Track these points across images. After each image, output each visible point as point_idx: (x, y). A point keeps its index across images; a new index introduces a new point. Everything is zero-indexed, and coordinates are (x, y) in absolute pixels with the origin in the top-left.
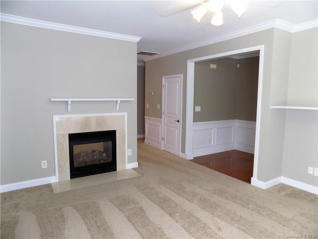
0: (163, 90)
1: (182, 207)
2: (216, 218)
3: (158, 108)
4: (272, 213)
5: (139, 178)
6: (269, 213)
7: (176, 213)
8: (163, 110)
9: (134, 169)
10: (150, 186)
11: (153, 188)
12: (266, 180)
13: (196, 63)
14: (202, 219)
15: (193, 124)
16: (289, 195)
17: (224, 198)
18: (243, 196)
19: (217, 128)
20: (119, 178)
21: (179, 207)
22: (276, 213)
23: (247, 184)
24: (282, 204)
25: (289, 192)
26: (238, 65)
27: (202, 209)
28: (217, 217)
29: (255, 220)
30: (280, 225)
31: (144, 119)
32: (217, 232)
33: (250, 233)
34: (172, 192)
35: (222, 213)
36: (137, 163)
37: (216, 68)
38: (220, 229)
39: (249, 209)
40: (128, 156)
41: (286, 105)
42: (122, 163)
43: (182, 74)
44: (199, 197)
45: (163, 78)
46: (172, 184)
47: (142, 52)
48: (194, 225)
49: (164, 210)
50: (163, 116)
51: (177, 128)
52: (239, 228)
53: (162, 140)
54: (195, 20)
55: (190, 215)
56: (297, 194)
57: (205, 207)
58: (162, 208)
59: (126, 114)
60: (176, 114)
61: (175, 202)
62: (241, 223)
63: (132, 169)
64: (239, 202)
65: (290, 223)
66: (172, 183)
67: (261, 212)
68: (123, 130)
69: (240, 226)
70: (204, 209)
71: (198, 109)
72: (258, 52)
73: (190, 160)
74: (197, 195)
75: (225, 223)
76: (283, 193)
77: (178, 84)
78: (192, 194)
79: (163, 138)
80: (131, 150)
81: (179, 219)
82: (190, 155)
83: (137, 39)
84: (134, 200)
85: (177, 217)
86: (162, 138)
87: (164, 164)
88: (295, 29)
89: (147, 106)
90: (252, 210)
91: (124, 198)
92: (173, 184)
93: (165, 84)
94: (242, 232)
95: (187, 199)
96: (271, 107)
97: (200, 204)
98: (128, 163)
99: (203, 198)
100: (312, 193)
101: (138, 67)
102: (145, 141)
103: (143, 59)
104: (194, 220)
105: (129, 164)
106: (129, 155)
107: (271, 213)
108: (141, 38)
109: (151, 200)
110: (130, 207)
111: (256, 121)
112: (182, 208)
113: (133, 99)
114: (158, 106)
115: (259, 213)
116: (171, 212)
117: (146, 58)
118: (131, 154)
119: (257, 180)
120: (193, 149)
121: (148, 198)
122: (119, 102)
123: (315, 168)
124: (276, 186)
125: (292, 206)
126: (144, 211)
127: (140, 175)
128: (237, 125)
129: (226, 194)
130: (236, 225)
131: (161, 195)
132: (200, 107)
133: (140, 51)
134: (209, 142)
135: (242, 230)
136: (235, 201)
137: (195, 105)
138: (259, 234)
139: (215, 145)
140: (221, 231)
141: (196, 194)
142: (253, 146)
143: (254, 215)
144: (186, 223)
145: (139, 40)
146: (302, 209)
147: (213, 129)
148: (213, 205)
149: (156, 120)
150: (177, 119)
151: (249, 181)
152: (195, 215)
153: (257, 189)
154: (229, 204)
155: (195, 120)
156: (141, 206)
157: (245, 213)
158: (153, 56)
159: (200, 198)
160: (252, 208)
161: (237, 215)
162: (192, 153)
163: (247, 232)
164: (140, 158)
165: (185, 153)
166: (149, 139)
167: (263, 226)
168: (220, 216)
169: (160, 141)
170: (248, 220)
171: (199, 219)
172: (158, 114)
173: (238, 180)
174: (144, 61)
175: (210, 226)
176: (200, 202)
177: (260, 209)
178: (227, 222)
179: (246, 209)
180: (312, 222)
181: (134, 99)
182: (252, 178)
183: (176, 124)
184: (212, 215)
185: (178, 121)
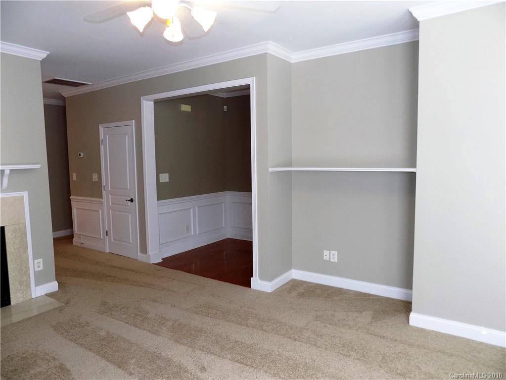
0: (102, 148)
1: (141, 346)
2: (198, 353)
3: (94, 180)
4: (280, 326)
5: (60, 309)
6: (275, 326)
7: (129, 359)
8: (104, 183)
9: (51, 295)
10: (81, 321)
11: (88, 323)
12: (270, 278)
13: (157, 103)
14: (175, 359)
15: (158, 204)
16: (302, 295)
17: (211, 317)
18: (240, 309)
19: (198, 207)
20: (16, 318)
21: (136, 348)
22: (284, 325)
23: (246, 288)
24: (293, 309)
25: (302, 291)
26: (225, 107)
27: (175, 342)
28: (200, 349)
29: (256, 342)
30: (290, 340)
31: (70, 201)
32: (199, 374)
33: (249, 363)
34: (124, 323)
35: (208, 342)
36: (56, 283)
37: (190, 110)
38: (203, 369)
39: (248, 326)
40: (35, 272)
41: (291, 166)
42: (22, 288)
43: (134, 121)
44: (170, 323)
45: (100, 127)
46: (123, 310)
47: (56, 79)
48: (162, 372)
49: (108, 360)
50: (104, 193)
51: (130, 213)
52: (233, 360)
53: (105, 234)
54: (135, 29)
55: (154, 357)
56: (312, 291)
57: (181, 339)
58: (103, 357)
59: (25, 195)
60: (127, 189)
61: (128, 341)
62: (236, 352)
63: (46, 295)
64: (234, 319)
65: (302, 334)
66: (123, 308)
67: (264, 328)
68: (21, 226)
69: (234, 356)
70: (179, 342)
71: (165, 178)
72: (247, 88)
73: (156, 264)
74: (167, 320)
75: (212, 357)
76: (294, 294)
77: (127, 137)
78: (159, 321)
79: (107, 231)
80: (41, 260)
81: (134, 369)
82: (155, 255)
83: (41, 55)
84: (48, 355)
85: (132, 367)
86: (105, 232)
87: (109, 276)
88: (295, 57)
89: (74, 177)
90: (252, 327)
91: (25, 355)
92: (125, 309)
93: (105, 137)
94: (238, 365)
95: (149, 331)
96: (271, 170)
97: (172, 334)
98: (36, 285)
99: (177, 323)
100: (329, 286)
101: (46, 106)
102: (73, 240)
103: (60, 92)
104: (161, 364)
105: (38, 288)
106: (37, 269)
107: (278, 325)
108: (49, 53)
109: (82, 345)
110: (38, 370)
111: (251, 192)
112: (140, 348)
113: (38, 166)
114: (94, 177)
115: (262, 330)
116: (120, 359)
117: (66, 92)
118: (41, 268)
119: (259, 280)
120: (160, 244)
121: (77, 343)
122: (7, 172)
123: (331, 252)
124: (285, 284)
125: (306, 309)
126: (68, 370)
127: (63, 304)
128: (229, 199)
129: (215, 310)
130: (229, 356)
131: (103, 333)
132: (167, 174)
133: (53, 78)
134: (187, 230)
135: (237, 361)
136: (228, 319)
137: (159, 171)
138: (261, 361)
139: (197, 233)
140: (206, 371)
141: (165, 319)
142: (250, 230)
143: (255, 335)
144: (148, 373)
145: (45, 56)
146: (317, 311)
147: (192, 209)
148: (193, 332)
149: (92, 201)
150: (129, 196)
151: (248, 285)
152: (164, 355)
153: (260, 294)
154: (219, 324)
155: (160, 197)
156: (61, 362)
157: (243, 335)
158: (79, 87)
159: (173, 324)
160: (252, 324)
161: (230, 341)
162: (160, 252)
163: (244, 362)
164: (61, 273)
165: (146, 253)
166: (82, 237)
167: (267, 348)
168: (204, 347)
169: (102, 238)
170: (246, 344)
171: (170, 360)
172: (96, 190)
173: (232, 284)
174: (63, 96)
175: (188, 367)
176: (172, 332)
177: (262, 323)
178: (216, 354)
179: (244, 327)
180: (329, 326)
181: (40, 166)
182: (251, 278)
183: (128, 206)
184: (192, 349)
185: (132, 200)
